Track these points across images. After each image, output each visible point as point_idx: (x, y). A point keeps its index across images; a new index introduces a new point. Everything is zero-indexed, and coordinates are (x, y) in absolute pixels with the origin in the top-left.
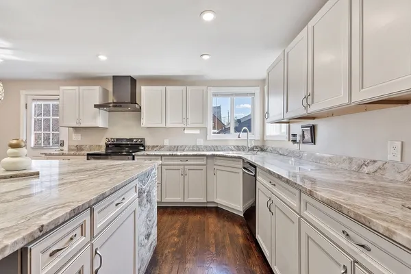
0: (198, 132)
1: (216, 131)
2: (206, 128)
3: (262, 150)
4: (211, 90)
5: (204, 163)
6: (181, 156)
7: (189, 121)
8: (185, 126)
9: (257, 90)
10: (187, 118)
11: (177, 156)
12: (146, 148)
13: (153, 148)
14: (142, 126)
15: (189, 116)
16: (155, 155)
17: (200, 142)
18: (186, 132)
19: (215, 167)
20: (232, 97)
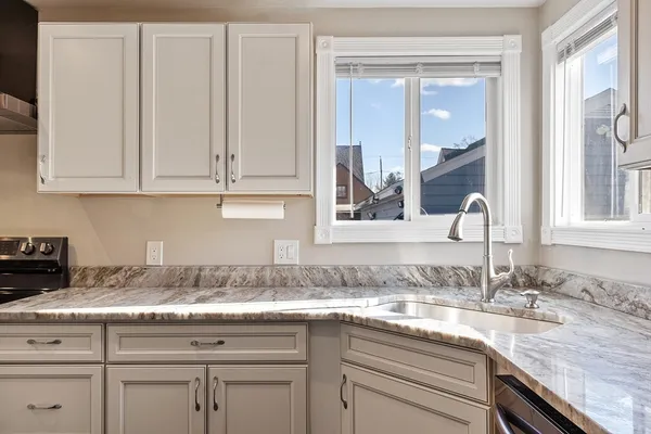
0: (276, 212)
1: (350, 208)
2: (312, 198)
3: (532, 283)
4: (332, 50)
5: (297, 352)
6: (192, 320)
7: (239, 167)
8: (219, 189)
9: (511, 49)
10: (230, 158)
11: (170, 320)
12: (75, 277)
13: (102, 274)
14: (41, 187)
15: (238, 148)
16: (74, 320)
17: (289, 253)
18: (229, 212)
19: (346, 370)
20: (413, 78)
